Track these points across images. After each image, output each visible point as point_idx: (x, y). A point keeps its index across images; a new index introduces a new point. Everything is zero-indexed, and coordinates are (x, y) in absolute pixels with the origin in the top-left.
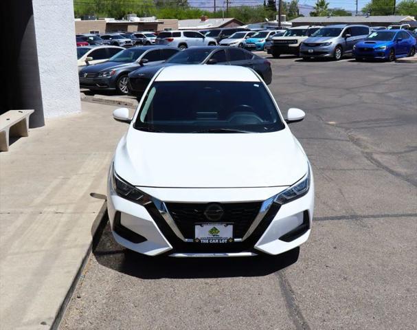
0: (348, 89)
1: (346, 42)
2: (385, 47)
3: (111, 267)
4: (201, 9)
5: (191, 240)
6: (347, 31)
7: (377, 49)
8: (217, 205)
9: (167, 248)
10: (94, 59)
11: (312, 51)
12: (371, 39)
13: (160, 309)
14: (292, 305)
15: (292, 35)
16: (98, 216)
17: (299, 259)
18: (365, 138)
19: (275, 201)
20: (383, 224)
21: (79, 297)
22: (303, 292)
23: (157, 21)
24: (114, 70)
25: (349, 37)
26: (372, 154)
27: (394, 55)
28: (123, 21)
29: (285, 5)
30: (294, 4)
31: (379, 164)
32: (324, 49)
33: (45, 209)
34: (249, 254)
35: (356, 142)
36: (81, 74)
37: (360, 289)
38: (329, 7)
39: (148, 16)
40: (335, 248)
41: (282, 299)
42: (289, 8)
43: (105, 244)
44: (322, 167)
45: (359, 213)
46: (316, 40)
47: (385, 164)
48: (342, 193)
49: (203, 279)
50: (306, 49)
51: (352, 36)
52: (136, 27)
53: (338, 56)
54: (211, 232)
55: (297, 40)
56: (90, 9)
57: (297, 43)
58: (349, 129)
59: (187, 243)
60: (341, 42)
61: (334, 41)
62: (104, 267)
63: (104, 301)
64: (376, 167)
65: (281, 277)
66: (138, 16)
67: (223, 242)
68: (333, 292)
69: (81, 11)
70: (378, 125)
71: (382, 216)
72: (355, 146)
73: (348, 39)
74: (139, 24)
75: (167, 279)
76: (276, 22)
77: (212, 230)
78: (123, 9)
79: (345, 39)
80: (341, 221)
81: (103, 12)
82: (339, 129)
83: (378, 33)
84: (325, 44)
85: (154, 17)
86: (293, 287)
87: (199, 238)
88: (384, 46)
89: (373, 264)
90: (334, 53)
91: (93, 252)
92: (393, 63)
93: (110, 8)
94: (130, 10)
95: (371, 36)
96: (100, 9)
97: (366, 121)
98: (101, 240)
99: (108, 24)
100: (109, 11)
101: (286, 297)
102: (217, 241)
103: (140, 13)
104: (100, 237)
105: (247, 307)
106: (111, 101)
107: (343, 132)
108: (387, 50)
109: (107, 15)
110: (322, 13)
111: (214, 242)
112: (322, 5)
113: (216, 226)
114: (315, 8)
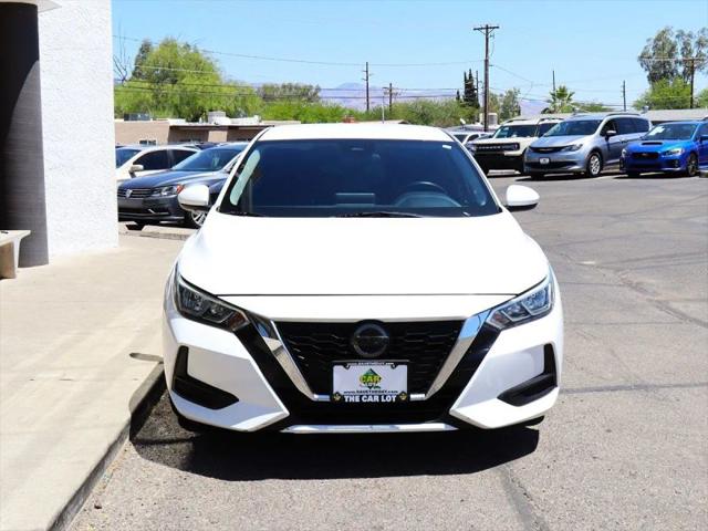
0: (615, 216)
1: (608, 145)
2: (680, 150)
3: (166, 463)
4: (343, 106)
5: (326, 398)
6: (610, 125)
7: (664, 153)
8: (374, 326)
9: (278, 414)
10: (145, 169)
11: (548, 161)
12: (652, 138)
13: (262, 525)
14: (529, 516)
15: (509, 136)
16: (144, 384)
17: (538, 448)
18: (654, 281)
19: (488, 321)
20: (698, 395)
21: (98, 508)
22: (551, 497)
23: (263, 124)
24: (182, 183)
25: (613, 135)
26: (667, 302)
27: (697, 164)
28: (200, 123)
29: (494, 97)
30: (512, 96)
31: (683, 317)
32: (568, 157)
33: (40, 375)
34: (440, 426)
35: (638, 287)
36: (121, 192)
37: (663, 491)
38: (575, 99)
39: (245, 116)
40: (609, 431)
41: (509, 507)
42: (502, 104)
43: (155, 429)
44: (574, 321)
45: (652, 382)
46: (554, 141)
47: (694, 316)
48: (615, 356)
49: (348, 480)
50: (535, 158)
51: (618, 133)
52: (225, 133)
53: (595, 170)
54: (365, 379)
55: (518, 144)
56: (141, 102)
57: (518, 148)
58: (622, 270)
59: (318, 403)
60: (599, 146)
61: (587, 143)
62: (151, 463)
63: (148, 515)
64: (676, 319)
65: (505, 474)
66: (227, 116)
67: (388, 399)
68: (610, 496)
69: (125, 107)
70: (677, 262)
71: (696, 385)
72: (635, 293)
73: (613, 140)
74: (230, 128)
75: (277, 480)
76: (478, 125)
77: (367, 375)
78: (200, 103)
79: (607, 139)
80: (617, 393)
81: (164, 108)
82: (602, 271)
83: (665, 127)
84: (570, 148)
85: (256, 117)
86: (529, 490)
87: (342, 393)
88: (677, 149)
89: (685, 452)
90: (588, 164)
91: (130, 439)
92: (697, 178)
93: (177, 100)
94: (215, 105)
95: (653, 133)
96: (159, 102)
97: (652, 258)
98: (148, 422)
99: (172, 128)
100: (176, 106)
101: (517, 504)
102: (376, 399)
103: (233, 109)
104: (146, 418)
105: (439, 521)
106: (175, 235)
107: (610, 274)
108: (683, 155)
109: (171, 114)
110: (563, 109)
111: (370, 399)
112: (561, 94)
113: (374, 368)
114: (549, 101)
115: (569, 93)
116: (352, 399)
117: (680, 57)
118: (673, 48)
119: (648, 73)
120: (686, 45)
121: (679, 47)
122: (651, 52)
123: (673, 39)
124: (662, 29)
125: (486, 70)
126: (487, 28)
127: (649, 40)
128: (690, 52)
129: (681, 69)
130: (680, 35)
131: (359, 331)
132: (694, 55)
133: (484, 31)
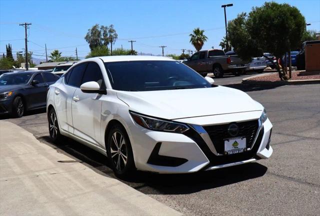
5: (222, 154)
9: (206, 163)
34: (254, 159)
54: (233, 145)
67: (241, 151)
76: (21, 69)
77: (234, 143)
87: (227, 151)
102: (238, 152)
110: (57, 60)
111: (236, 152)
112: (56, 53)
113: (236, 140)
114: (50, 57)
115: (59, 53)
116: (230, 153)
117: (102, 37)
118: (100, 33)
119: (89, 44)
120: (105, 32)
121: (102, 33)
122: (90, 35)
123: (99, 29)
124: (95, 25)
125: (26, 43)
126: (26, 24)
127: (89, 30)
128: (107, 35)
129: (103, 42)
130: (102, 27)
131: (230, 127)
132: (108, 36)
133: (25, 26)
